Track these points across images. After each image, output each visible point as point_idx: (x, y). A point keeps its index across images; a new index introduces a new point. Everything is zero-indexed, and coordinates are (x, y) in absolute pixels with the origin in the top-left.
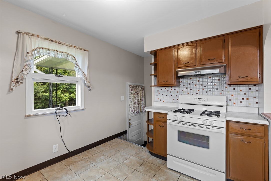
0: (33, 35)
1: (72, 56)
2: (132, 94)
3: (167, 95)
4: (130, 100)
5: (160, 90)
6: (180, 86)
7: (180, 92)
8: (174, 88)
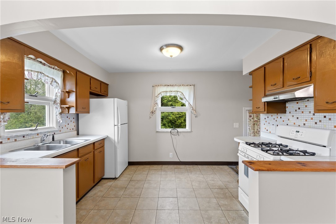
0: (159, 86)
1: (181, 92)
2: (250, 120)
3: (273, 125)
4: (249, 127)
5: (266, 118)
6: (285, 113)
7: (286, 122)
8: (280, 115)
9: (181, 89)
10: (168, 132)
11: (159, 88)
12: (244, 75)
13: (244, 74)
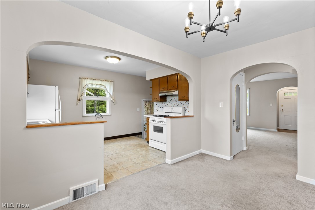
0: (86, 78)
1: (103, 86)
2: (146, 107)
3: (161, 108)
4: (145, 111)
5: (157, 104)
6: (166, 101)
7: (167, 105)
8: (164, 103)
9: (104, 83)
10: (93, 116)
11: (86, 80)
12: (147, 81)
13: (147, 79)
